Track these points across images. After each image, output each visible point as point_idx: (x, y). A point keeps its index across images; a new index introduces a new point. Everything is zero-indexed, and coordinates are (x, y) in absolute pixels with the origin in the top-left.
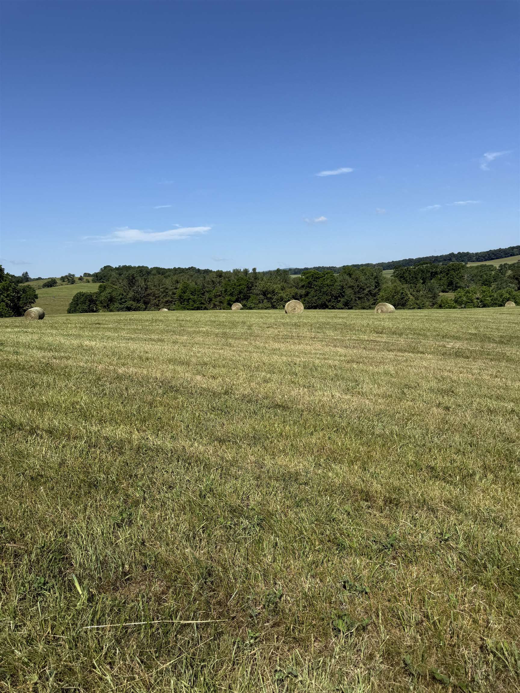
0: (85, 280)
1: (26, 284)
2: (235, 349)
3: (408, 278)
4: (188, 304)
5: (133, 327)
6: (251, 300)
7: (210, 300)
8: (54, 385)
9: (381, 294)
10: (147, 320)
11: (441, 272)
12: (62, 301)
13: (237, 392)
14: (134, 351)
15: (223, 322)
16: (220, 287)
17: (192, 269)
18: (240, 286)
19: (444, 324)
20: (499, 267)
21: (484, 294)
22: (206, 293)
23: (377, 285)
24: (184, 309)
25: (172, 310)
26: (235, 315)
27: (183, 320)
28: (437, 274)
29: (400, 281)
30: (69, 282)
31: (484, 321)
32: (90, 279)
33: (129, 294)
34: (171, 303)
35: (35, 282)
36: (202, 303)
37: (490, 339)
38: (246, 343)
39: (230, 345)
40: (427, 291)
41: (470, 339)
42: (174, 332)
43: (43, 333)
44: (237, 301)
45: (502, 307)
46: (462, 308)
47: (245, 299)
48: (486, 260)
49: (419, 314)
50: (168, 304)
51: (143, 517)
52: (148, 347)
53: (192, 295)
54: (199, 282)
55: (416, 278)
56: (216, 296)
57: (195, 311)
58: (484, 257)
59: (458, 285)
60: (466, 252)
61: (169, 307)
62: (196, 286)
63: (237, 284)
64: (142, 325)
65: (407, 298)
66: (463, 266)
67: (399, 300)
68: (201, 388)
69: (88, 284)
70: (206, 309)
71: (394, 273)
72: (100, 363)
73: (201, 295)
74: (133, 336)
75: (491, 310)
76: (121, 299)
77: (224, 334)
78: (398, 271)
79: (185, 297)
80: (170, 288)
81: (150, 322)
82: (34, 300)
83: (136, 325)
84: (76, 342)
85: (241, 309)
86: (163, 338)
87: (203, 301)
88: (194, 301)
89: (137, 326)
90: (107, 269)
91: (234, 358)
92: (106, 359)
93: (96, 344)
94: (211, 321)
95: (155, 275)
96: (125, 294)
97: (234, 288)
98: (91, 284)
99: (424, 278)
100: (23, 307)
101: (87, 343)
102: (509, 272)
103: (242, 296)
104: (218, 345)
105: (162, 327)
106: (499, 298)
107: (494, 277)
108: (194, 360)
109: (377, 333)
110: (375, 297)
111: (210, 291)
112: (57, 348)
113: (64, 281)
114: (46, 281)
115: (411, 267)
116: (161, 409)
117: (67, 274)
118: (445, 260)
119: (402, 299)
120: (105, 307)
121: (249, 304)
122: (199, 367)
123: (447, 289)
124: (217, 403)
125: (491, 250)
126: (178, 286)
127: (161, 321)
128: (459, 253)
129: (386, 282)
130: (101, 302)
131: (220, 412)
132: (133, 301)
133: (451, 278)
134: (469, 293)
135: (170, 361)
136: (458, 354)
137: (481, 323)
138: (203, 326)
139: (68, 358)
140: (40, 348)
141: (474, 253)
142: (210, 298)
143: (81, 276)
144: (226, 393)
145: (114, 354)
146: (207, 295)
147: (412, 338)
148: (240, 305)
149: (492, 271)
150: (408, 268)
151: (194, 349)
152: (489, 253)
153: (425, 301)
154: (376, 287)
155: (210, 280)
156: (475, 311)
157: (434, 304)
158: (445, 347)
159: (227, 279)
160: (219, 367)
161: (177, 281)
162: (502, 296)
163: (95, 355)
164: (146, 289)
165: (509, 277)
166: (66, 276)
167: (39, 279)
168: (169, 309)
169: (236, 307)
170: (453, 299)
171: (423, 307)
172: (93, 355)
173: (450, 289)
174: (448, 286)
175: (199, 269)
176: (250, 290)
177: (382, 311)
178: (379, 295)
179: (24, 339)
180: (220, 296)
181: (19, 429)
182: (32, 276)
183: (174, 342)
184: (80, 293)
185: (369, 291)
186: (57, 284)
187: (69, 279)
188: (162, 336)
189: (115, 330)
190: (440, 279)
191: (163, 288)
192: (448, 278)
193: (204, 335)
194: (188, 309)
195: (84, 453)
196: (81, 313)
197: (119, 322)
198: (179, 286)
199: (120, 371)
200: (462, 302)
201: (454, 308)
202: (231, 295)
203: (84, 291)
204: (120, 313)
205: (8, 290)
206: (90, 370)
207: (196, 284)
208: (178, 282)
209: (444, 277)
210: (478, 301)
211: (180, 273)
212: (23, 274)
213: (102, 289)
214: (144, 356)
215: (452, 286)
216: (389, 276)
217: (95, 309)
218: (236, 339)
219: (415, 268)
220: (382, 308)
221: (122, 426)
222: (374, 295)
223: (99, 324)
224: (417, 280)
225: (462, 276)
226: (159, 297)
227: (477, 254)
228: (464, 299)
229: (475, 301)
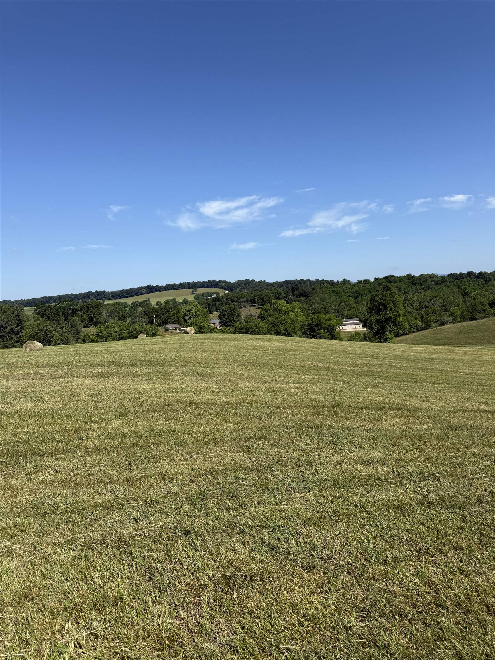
3: (50, 315)
9: (24, 332)
11: (82, 309)
19: (90, 356)
20: (132, 304)
21: (121, 328)
23: (20, 322)
28: (78, 311)
29: (42, 317)
31: (119, 352)
37: (124, 364)
40: (70, 328)
41: (110, 365)
45: (136, 339)
46: (103, 341)
48: (120, 298)
49: (67, 350)
55: (58, 315)
58: (118, 295)
59: (98, 321)
60: (102, 290)
65: (52, 334)
66: (101, 304)
67: (43, 337)
71: (36, 310)
75: (127, 342)
78: (40, 308)
99: (65, 315)
102: (140, 309)
106: (134, 331)
107: (128, 313)
109: (39, 367)
110: (18, 334)
115: (52, 304)
118: (84, 298)
119: (47, 335)
123: (89, 325)
125: (123, 290)
128: (96, 292)
129: (28, 320)
133: (91, 315)
134: (109, 328)
136: (102, 375)
137: (118, 354)
141: (110, 291)
147: (67, 369)
149: (126, 307)
150: (49, 306)
152: (122, 292)
153: (69, 337)
154: (18, 325)
156: (114, 343)
157: (77, 339)
158: (92, 372)
162: (136, 329)
165: (140, 313)
170: (95, 333)
171: (67, 342)
173: (91, 325)
174: (89, 322)
177: (30, 349)
178: (22, 332)
185: (11, 329)
190: (81, 316)
192: (88, 315)
200: (103, 336)
201: (97, 342)
209: (84, 314)
210: (117, 334)
215: (92, 322)
216: (30, 313)
219: (56, 306)
220: (30, 346)
222: (17, 333)
224: (59, 317)
225: (101, 313)
227: (112, 292)
228: (105, 333)
229: (114, 334)
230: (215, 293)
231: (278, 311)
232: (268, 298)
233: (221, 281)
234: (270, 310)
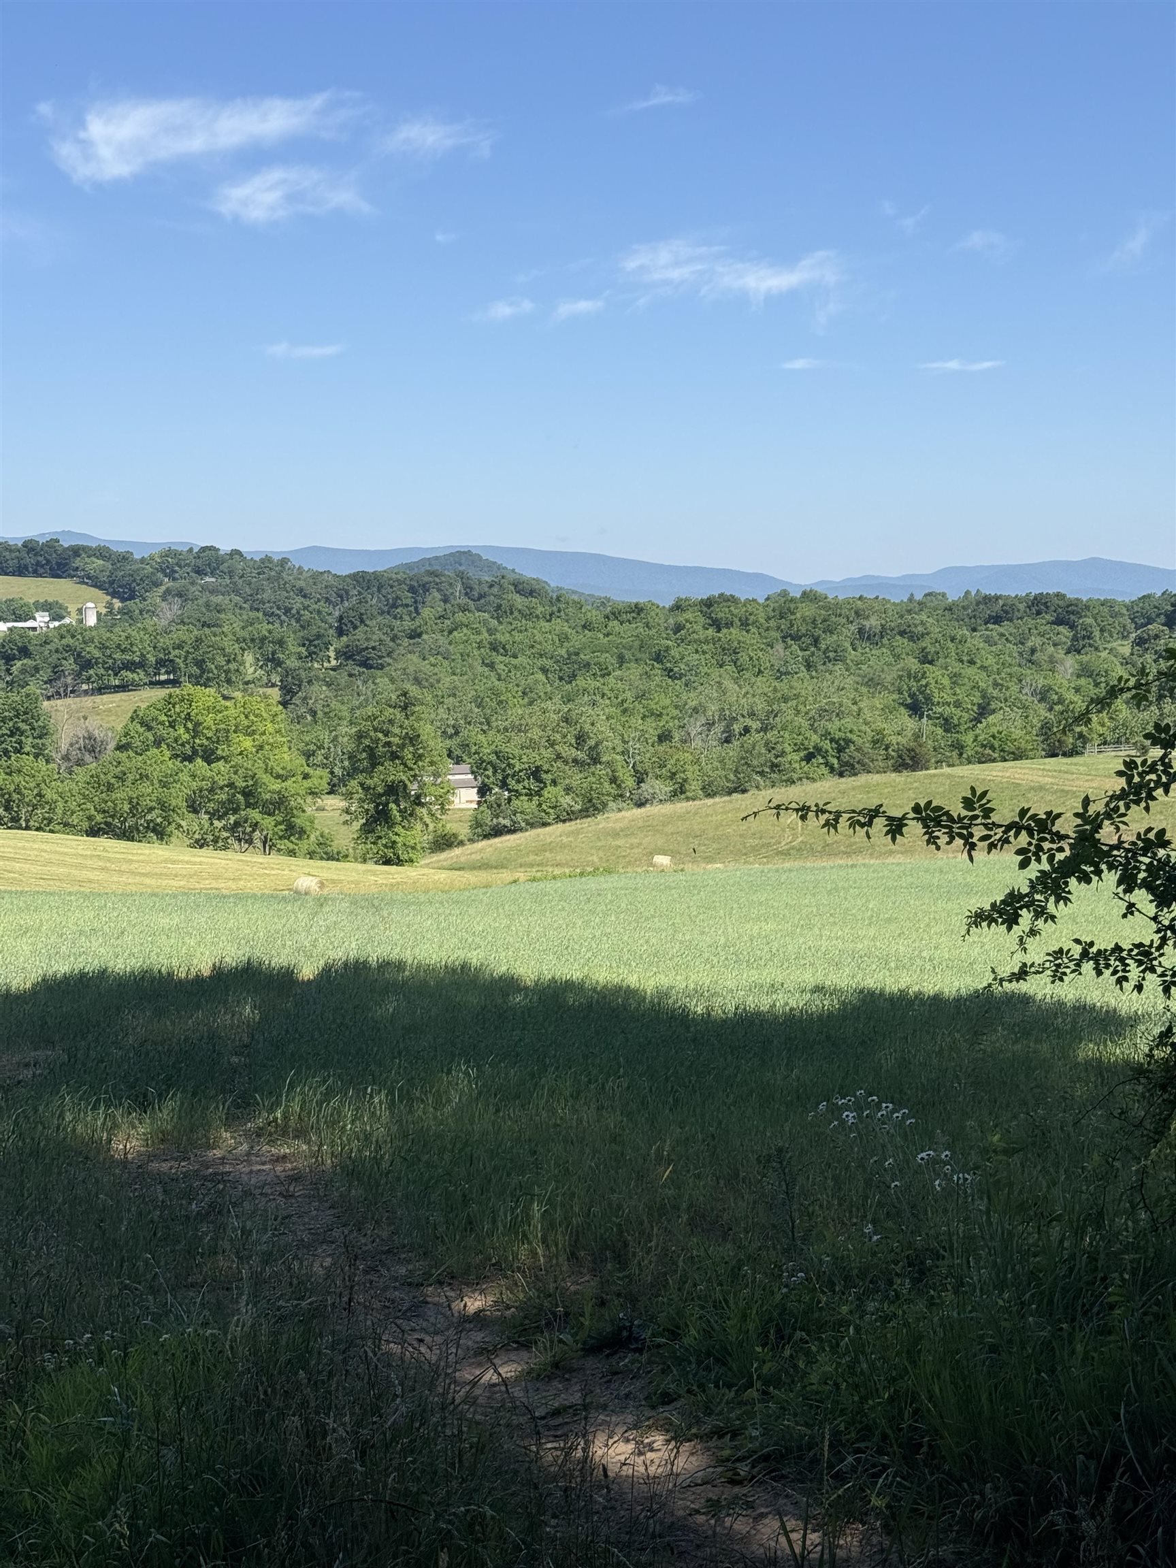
230: (46, 607)
231: (190, 725)
232: (221, 660)
233: (85, 549)
234: (162, 723)
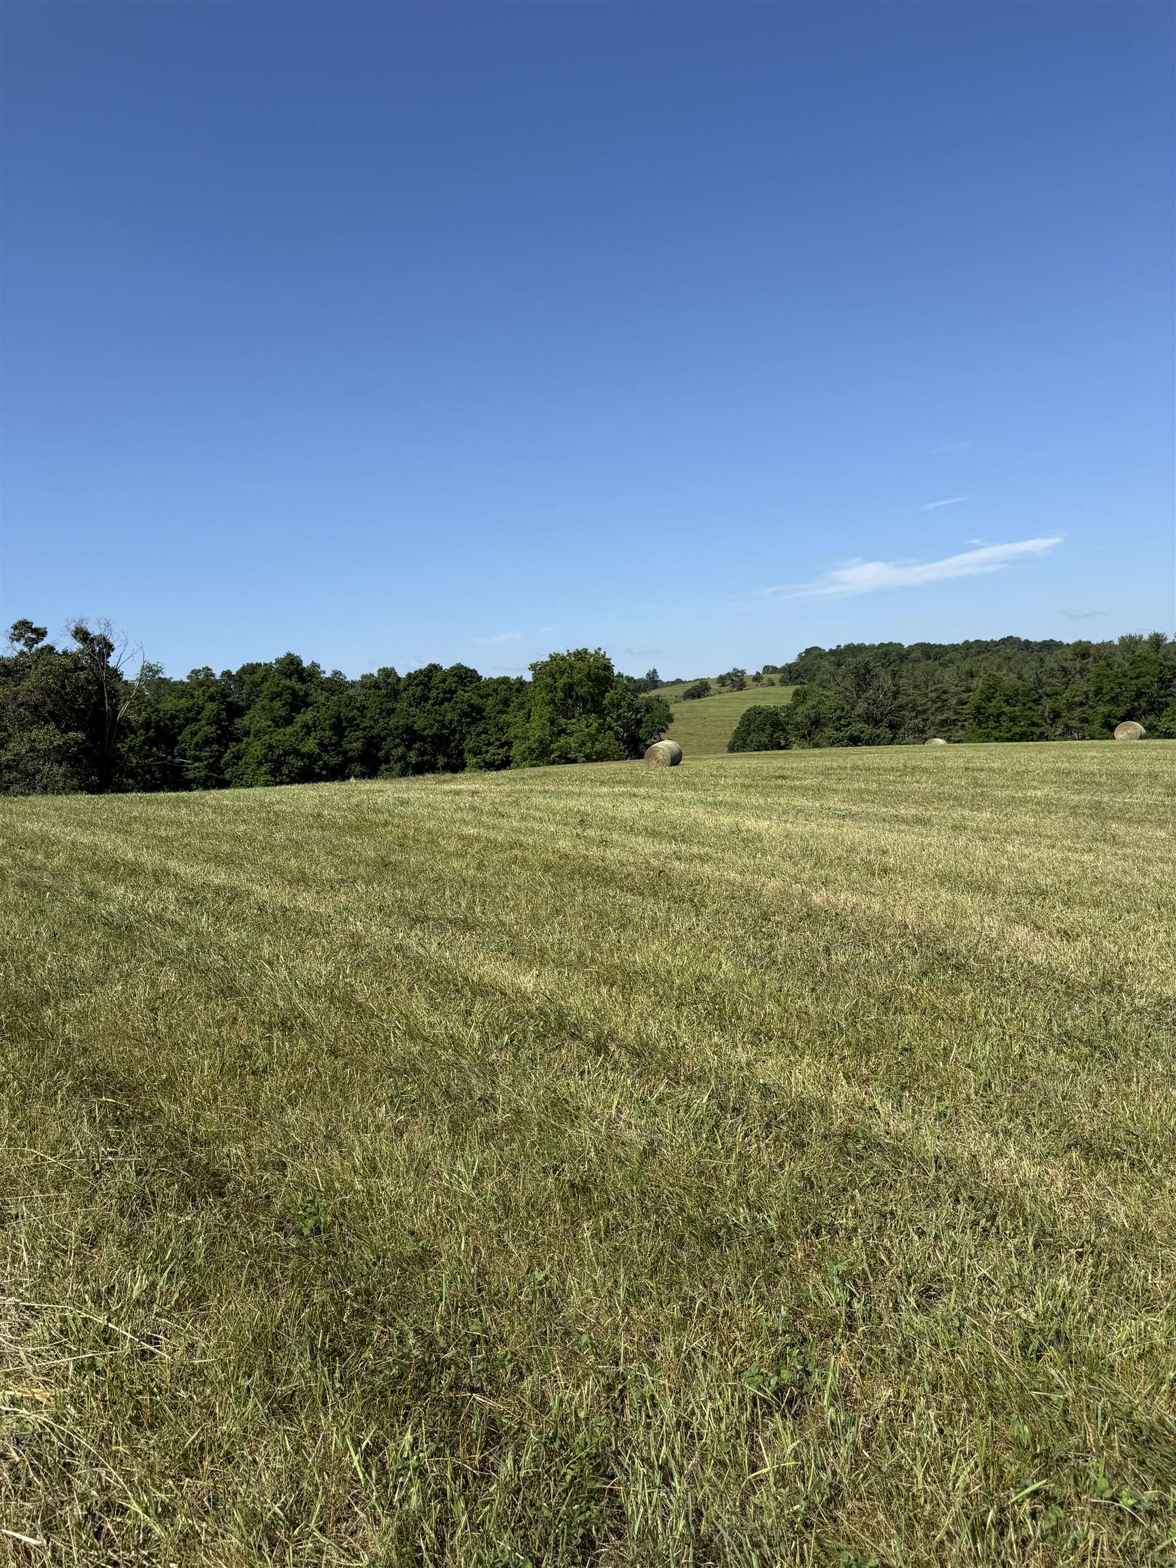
0: (765, 681)
1: (654, 693)
2: (1129, 851)
4: (997, 727)
5: (856, 786)
6: (1170, 713)
7: (1056, 715)
8: (666, 926)
10: (892, 769)
12: (719, 727)
13: (1138, 987)
14: (852, 849)
15: (1094, 774)
16: (1082, 682)
17: (1010, 641)
18: (1137, 678)
22: (1045, 700)
24: (987, 738)
25: (955, 742)
26: (1124, 753)
27: (982, 770)
30: (734, 687)
32: (776, 677)
33: (858, 708)
34: (955, 725)
35: (670, 688)
36: (1034, 724)
38: (1162, 834)
39: (1114, 840)
42: (956, 799)
43: (666, 799)
44: (1129, 716)
47: (1153, 709)
50: (945, 729)
51: (843, 1395)
52: (887, 837)
53: (1009, 704)
54: (1028, 673)
56: (1071, 706)
57: (1015, 743)
61: (948, 734)
62: (1020, 683)
63: (1129, 673)
64: (878, 782)
68: (1030, 963)
69: (770, 689)
70: (1042, 737)
72: (773, 875)
73: (1031, 704)
74: (854, 809)
76: (839, 719)
77: (1097, 807)
79: (990, 711)
80: (953, 689)
81: (898, 774)
82: (667, 726)
83: (866, 781)
84: (727, 821)
85: (1142, 737)
86: (928, 814)
87: (1035, 720)
88: (1013, 720)
89: (868, 783)
90: (813, 654)
91: (1128, 880)
92: (787, 866)
93: (770, 827)
94: (1058, 772)
95: (918, 661)
96: (847, 707)
97: (1121, 684)
98: (778, 689)
100: (646, 740)
101: (750, 823)
103: (1144, 704)
104: (1078, 837)
105: (927, 785)
108: (1008, 879)
111: (1056, 693)
112: (687, 834)
113: (724, 685)
114: (689, 687)
116: (912, 1020)
117: (731, 671)
120: (803, 737)
121: (1163, 725)
122: (1024, 901)
124: (1078, 1018)
126: (974, 686)
127: (926, 770)
130: (797, 728)
131: (1086, 1050)
132: (865, 722)
135: (943, 878)
138: (1035, 783)
139: (704, 859)
140: (653, 834)
142: (1054, 712)
143: (758, 673)
144: (1105, 986)
145: (806, 852)
146: (1048, 704)
148: (1138, 727)
151: (1010, 848)
155: (1056, 666)
159: (1102, 663)
160: (1082, 903)
161: (971, 671)
163: (764, 854)
164: (896, 695)
166: (729, 674)
167: (678, 681)
168: (948, 740)
169: (1129, 731)
172: (759, 855)
175: (1027, 641)
176: (1168, 687)
179: (628, 810)
180: (1082, 704)
181: (573, 1036)
182: (664, 677)
183: (955, 828)
184: (755, 708)
186: (712, 692)
187: (735, 680)
188: (927, 810)
189: (818, 792)
191: (936, 689)
193: (1039, 809)
194: (997, 740)
195: (706, 1128)
196: (755, 750)
197: (826, 772)
198: (978, 683)
199: (817, 899)
202: (1114, 700)
203: (763, 704)
204: (833, 750)
205: (619, 706)
206: (748, 892)
207: (1020, 677)
208: (972, 676)
211: (979, 653)
212: (648, 675)
213: (800, 697)
214: (877, 860)
217: (783, 742)
218: (1130, 821)
221: (807, 1059)
223: (783, 777)
226: (924, 712)
